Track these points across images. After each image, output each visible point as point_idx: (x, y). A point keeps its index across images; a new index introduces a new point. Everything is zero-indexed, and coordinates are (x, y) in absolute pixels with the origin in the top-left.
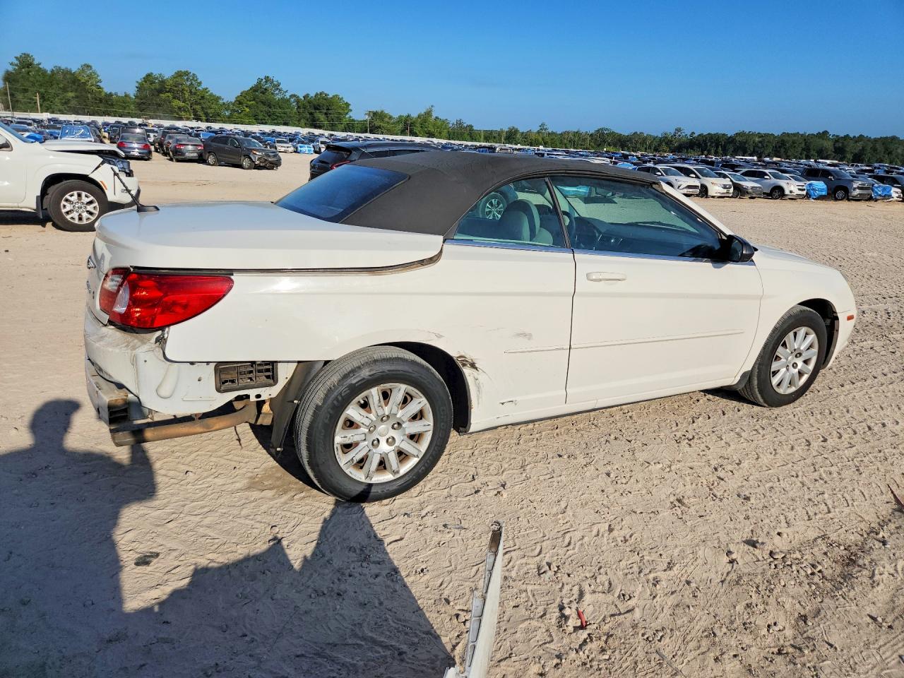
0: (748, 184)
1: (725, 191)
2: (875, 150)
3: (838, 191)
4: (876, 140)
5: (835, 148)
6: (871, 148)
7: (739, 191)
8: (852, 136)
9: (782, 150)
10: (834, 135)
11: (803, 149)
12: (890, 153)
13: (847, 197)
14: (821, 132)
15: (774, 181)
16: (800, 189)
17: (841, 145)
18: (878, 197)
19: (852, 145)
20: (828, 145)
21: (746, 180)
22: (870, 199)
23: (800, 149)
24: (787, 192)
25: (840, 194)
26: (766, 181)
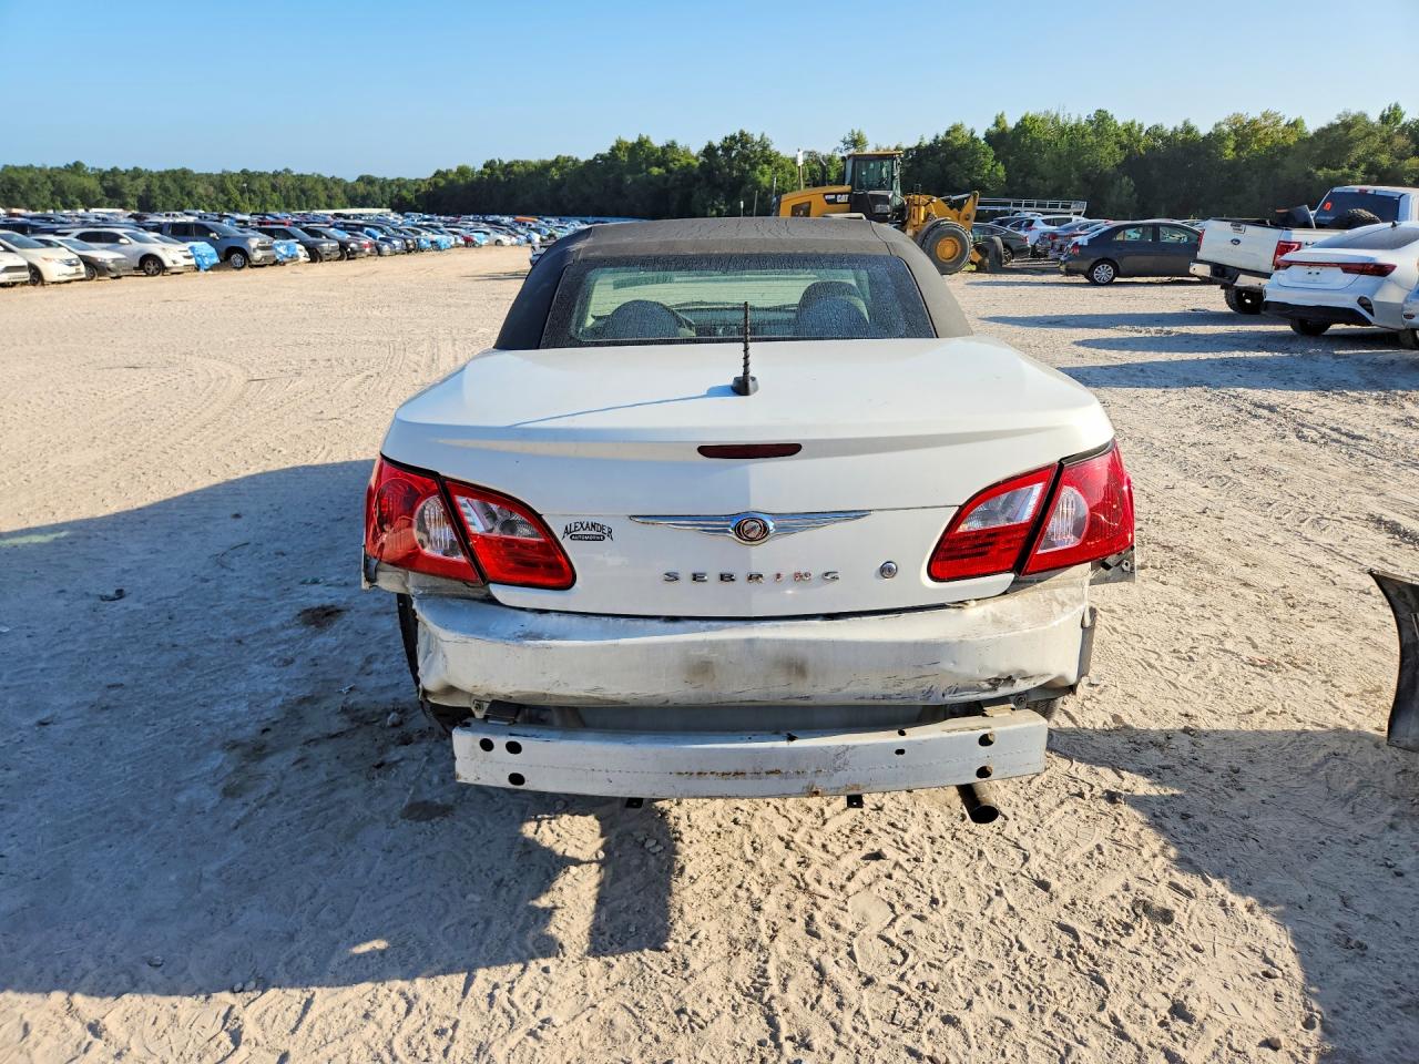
0: (102, 253)
1: (72, 270)
2: (166, 190)
3: (233, 255)
4: (162, 176)
5: (106, 189)
6: (160, 187)
7: (95, 269)
8: (122, 169)
9: (18, 197)
10: (93, 169)
11: (53, 193)
12: (189, 194)
13: (247, 261)
14: (71, 163)
15: (137, 247)
16: (185, 257)
17: (111, 184)
18: (285, 260)
19: (129, 183)
20: (92, 184)
21: (92, 249)
22: (276, 263)
23: (47, 193)
24: (168, 263)
25: (237, 258)
26: (123, 247)
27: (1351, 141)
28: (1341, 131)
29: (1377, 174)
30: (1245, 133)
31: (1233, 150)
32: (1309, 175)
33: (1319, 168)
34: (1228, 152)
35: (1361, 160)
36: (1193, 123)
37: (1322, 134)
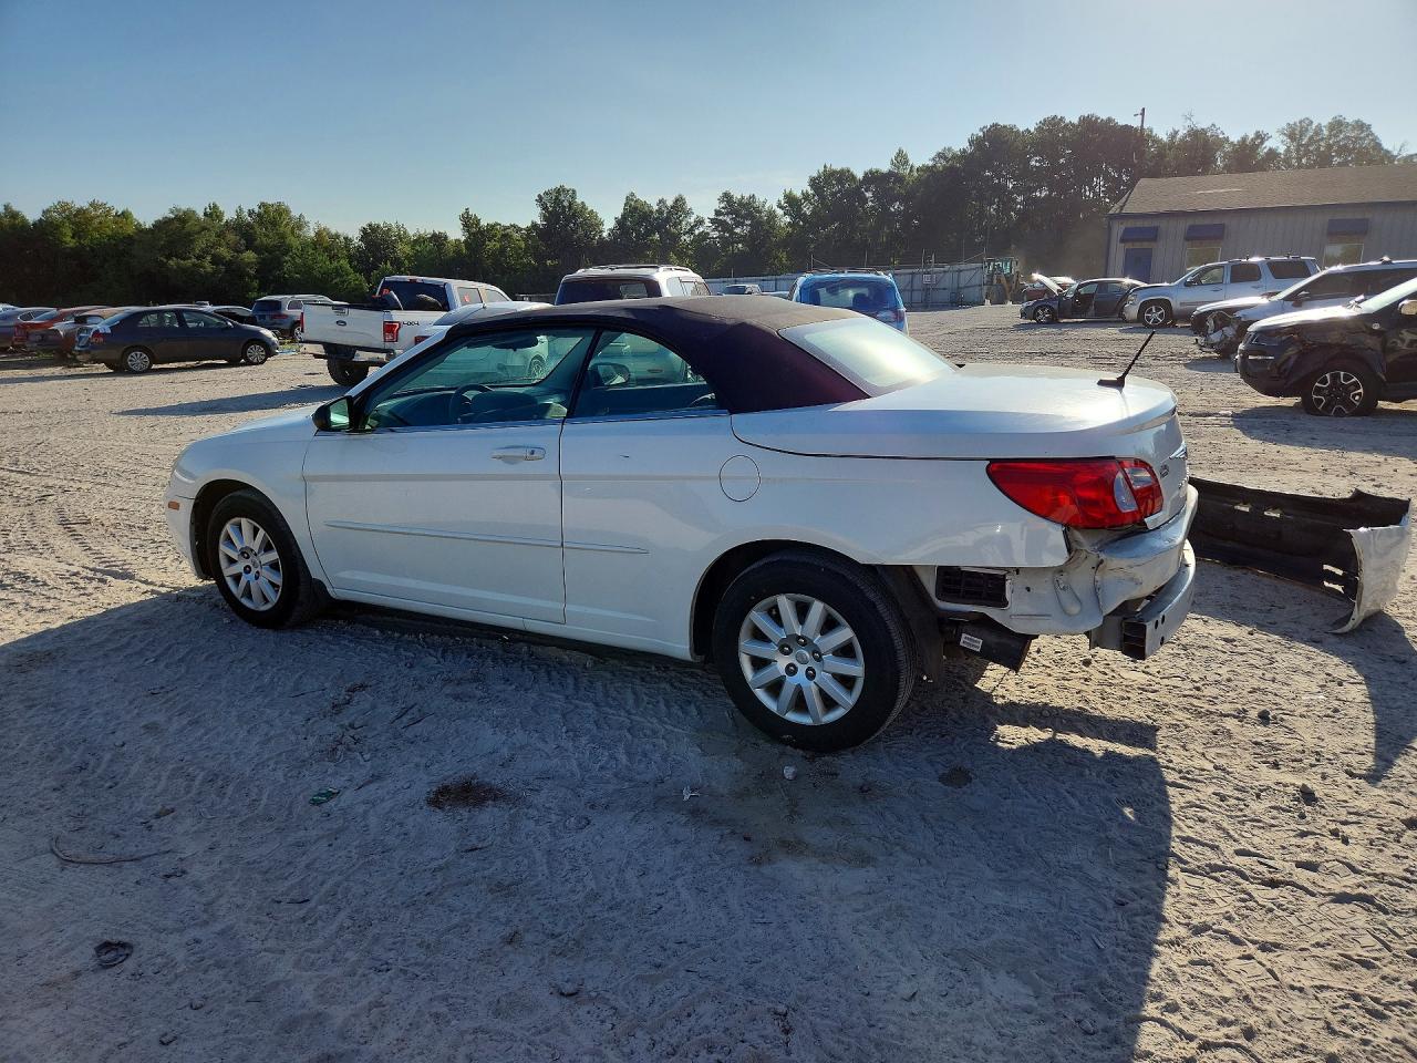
27: (189, 234)
28: (177, 224)
29: (223, 265)
30: (80, 220)
31: (73, 237)
32: (163, 265)
33: (169, 257)
34: (68, 239)
35: (205, 252)
36: (15, 208)
37: (161, 225)
